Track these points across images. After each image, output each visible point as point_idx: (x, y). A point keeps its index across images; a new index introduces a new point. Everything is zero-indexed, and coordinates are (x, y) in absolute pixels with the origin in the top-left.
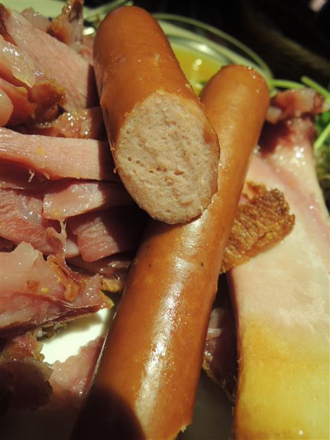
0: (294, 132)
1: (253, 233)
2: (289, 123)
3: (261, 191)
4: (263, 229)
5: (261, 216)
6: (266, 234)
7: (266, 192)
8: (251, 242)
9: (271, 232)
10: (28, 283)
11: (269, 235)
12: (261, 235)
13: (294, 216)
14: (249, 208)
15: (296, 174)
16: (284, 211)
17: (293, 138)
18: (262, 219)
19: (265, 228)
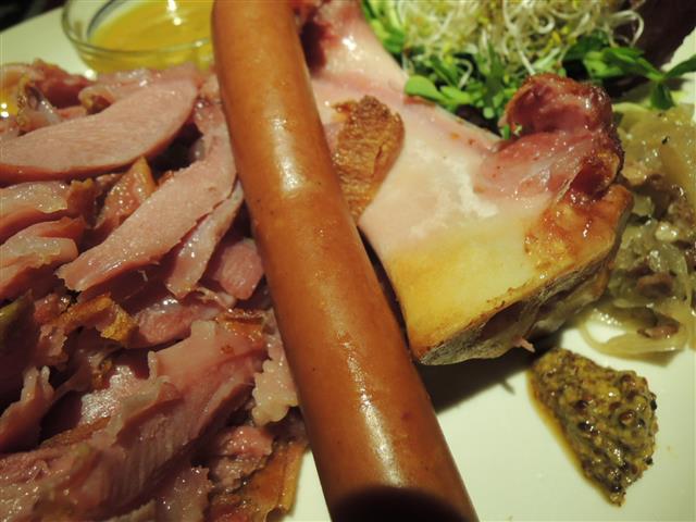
0: (329, 25)
1: (367, 154)
2: (316, 19)
3: (351, 107)
4: (376, 145)
5: (366, 132)
6: (380, 148)
7: (357, 105)
8: (371, 164)
9: (384, 143)
10: (223, 349)
11: (385, 148)
12: (377, 152)
13: (398, 116)
14: (350, 130)
15: (361, 71)
16: (386, 114)
17: (332, 32)
18: (369, 135)
19: (377, 142)
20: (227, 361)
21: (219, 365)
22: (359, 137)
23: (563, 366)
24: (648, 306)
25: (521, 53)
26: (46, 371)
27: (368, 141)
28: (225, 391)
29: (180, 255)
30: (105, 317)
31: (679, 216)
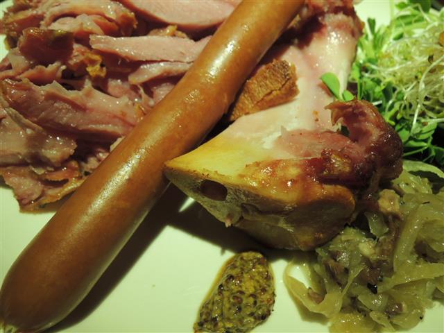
2: (320, 18)
4: (271, 88)
5: (270, 78)
6: (272, 91)
9: (275, 90)
17: (324, 31)
18: (271, 80)
20: (120, 118)
21: (115, 117)
22: (265, 78)
23: (251, 260)
24: (325, 279)
25: (419, 106)
26: (64, 67)
27: (268, 82)
28: (110, 128)
29: (142, 67)
30: (93, 62)
31: (382, 245)
